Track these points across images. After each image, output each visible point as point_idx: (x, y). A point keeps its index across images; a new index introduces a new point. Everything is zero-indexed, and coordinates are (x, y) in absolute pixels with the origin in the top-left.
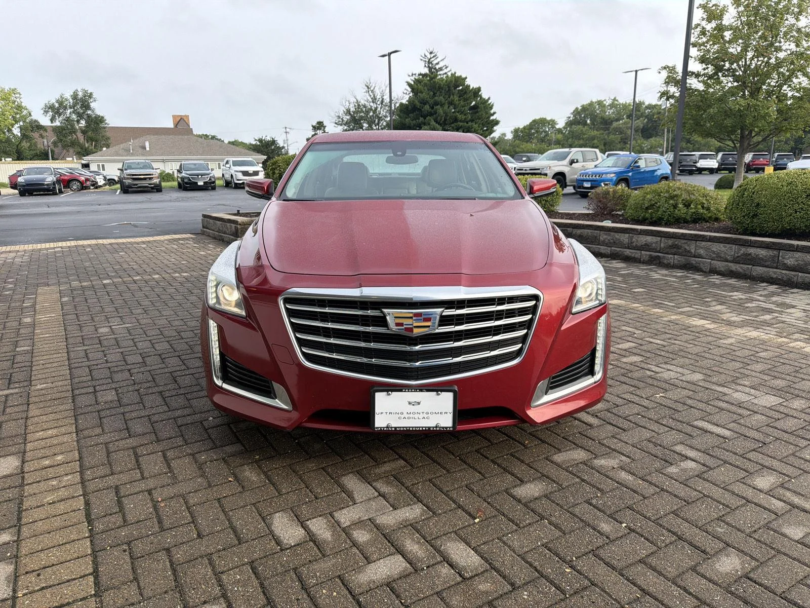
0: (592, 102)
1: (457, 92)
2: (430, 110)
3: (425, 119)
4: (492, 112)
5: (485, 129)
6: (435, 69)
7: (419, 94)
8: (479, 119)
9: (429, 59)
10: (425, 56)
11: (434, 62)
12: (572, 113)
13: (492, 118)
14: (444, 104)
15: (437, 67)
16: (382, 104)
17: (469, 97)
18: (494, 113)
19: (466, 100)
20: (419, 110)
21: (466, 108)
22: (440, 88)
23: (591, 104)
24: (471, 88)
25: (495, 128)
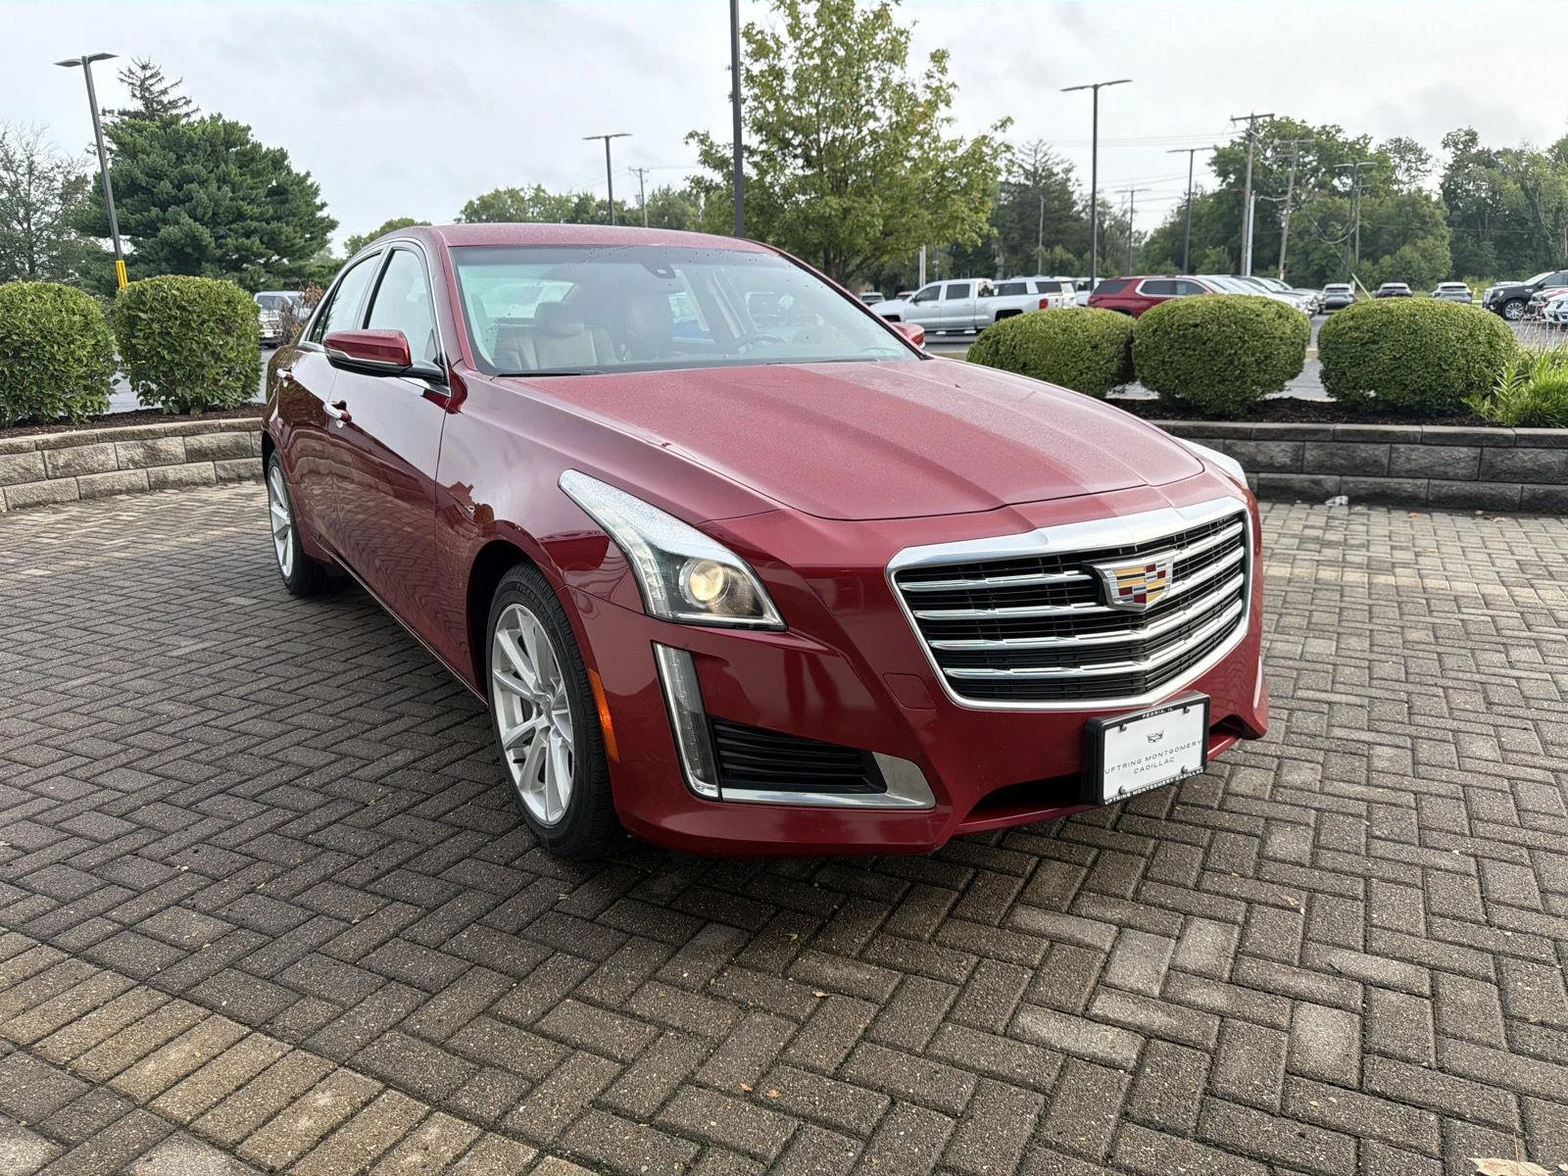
0: (497, 191)
1: (233, 157)
2: (174, 192)
3: (164, 210)
4: (318, 201)
5: (308, 236)
6: (160, 102)
7: (140, 156)
8: (294, 215)
9: (143, 82)
10: (130, 70)
11: (157, 88)
12: (462, 212)
13: (319, 214)
14: (207, 180)
15: (165, 99)
16: (31, 172)
17: (264, 168)
18: (324, 205)
19: (256, 174)
20: (148, 191)
21: (262, 192)
22: (191, 146)
23: (497, 194)
24: (264, 149)
25: (329, 235)
